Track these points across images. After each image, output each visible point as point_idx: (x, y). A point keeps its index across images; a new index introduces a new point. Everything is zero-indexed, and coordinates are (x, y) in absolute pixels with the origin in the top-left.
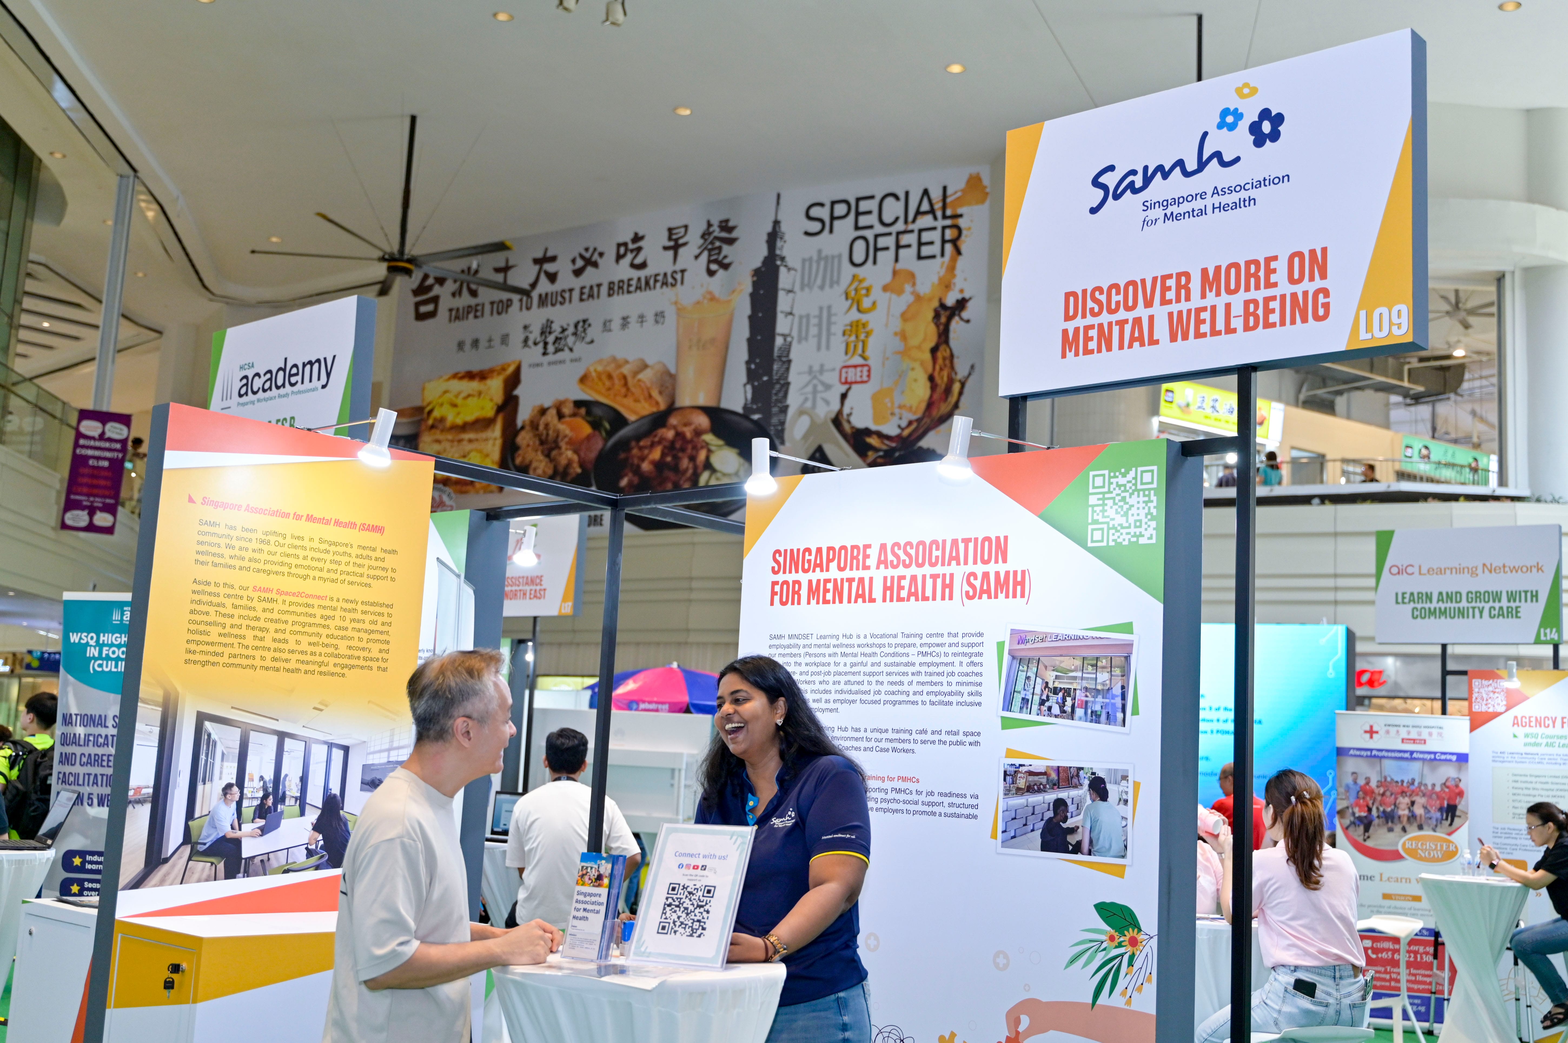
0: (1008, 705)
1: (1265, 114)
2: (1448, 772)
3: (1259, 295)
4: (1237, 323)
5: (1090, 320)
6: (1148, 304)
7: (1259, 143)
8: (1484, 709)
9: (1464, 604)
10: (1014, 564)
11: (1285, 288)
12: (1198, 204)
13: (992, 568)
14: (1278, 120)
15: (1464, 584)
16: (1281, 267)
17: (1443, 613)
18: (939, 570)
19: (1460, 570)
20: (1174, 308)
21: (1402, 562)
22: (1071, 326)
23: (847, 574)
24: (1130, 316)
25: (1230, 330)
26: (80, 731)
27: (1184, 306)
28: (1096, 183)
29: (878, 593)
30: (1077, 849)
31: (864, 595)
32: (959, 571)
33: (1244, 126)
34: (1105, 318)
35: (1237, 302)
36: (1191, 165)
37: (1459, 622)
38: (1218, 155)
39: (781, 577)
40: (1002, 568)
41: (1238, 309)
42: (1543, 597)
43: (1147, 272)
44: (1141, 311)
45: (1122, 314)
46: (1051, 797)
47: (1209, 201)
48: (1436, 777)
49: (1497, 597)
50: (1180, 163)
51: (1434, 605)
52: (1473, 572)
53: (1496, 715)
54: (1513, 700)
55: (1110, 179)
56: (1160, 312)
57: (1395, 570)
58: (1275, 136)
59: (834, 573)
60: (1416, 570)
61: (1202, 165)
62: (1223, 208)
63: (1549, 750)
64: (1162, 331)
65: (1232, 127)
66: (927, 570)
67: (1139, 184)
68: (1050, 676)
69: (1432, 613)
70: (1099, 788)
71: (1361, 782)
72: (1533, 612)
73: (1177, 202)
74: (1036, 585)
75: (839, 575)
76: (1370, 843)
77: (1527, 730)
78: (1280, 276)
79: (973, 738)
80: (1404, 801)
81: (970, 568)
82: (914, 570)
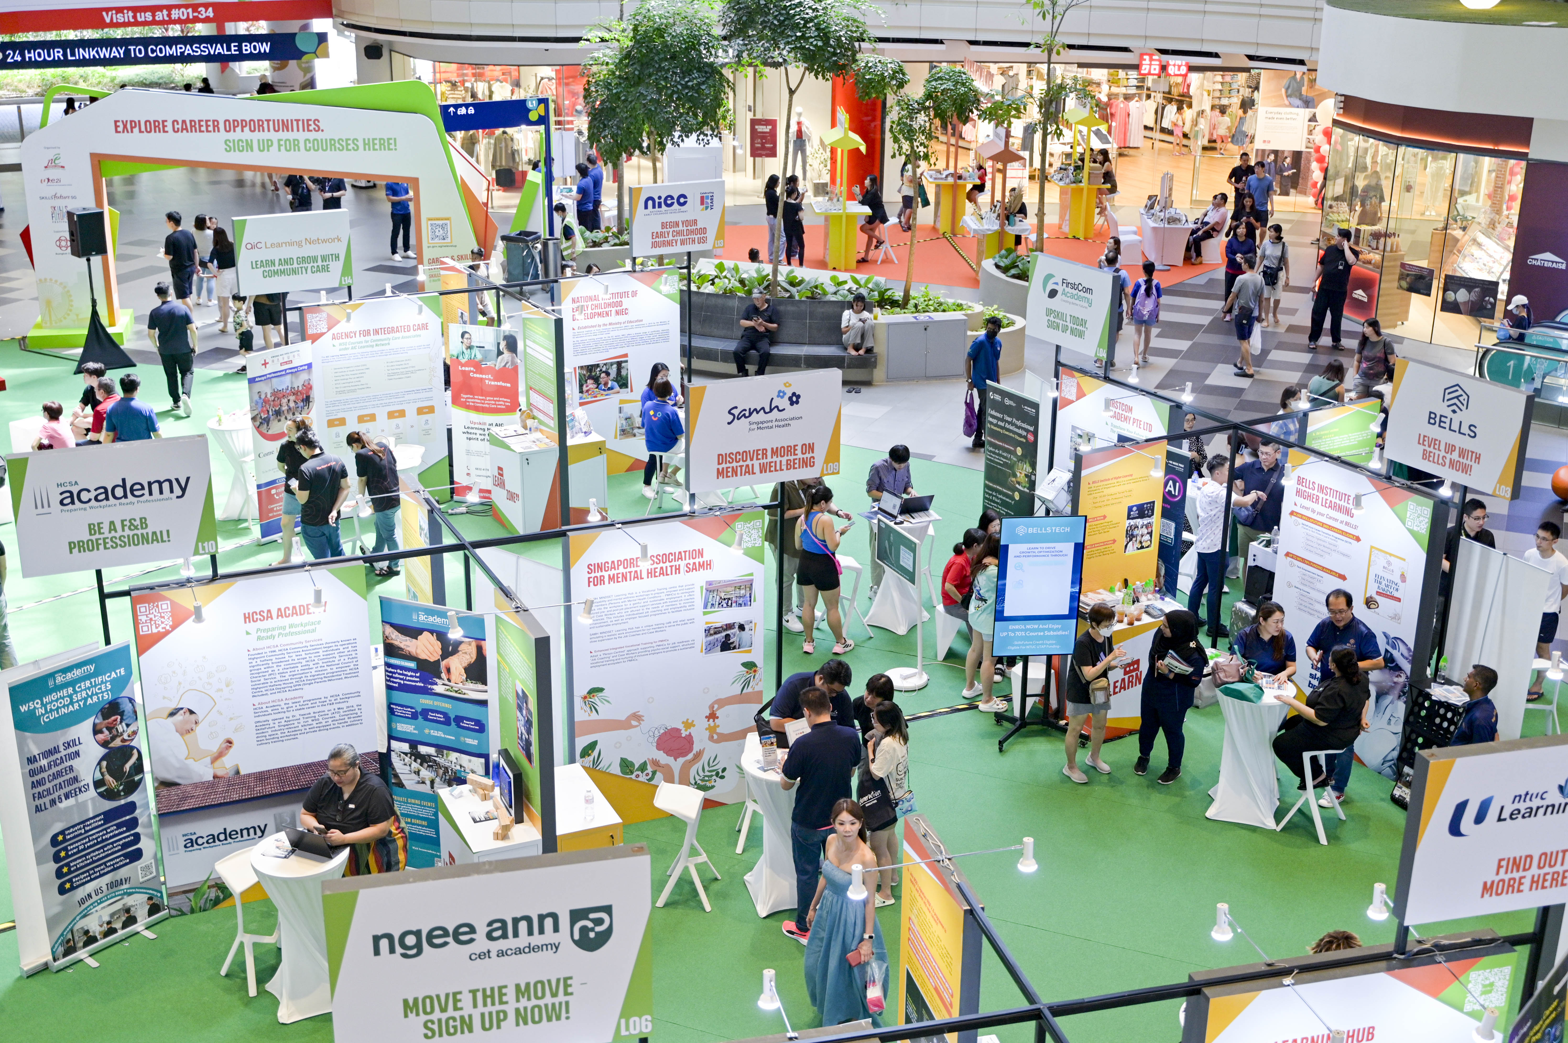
0: (705, 607)
1: (794, 394)
2: (304, 377)
3: (792, 458)
4: (784, 467)
5: (728, 465)
6: (752, 460)
7: (792, 403)
8: (315, 332)
9: (295, 265)
10: (706, 558)
11: (800, 456)
12: (770, 424)
13: (697, 561)
14: (798, 397)
15: (294, 253)
16: (799, 448)
17: (283, 272)
18: (673, 563)
19: (291, 244)
20: (761, 461)
21: (253, 241)
22: (720, 467)
23: (629, 570)
24: (745, 464)
25: (781, 470)
26: (44, 762)
27: (765, 461)
28: (730, 412)
29: (644, 575)
30: (734, 648)
31: (638, 576)
32: (682, 563)
33: (786, 397)
34: (734, 464)
35: (784, 460)
36: (767, 410)
37: (293, 277)
38: (777, 407)
39: (593, 575)
40: (701, 560)
41: (784, 463)
42: (342, 257)
43: (751, 448)
44: (749, 462)
45: (741, 463)
46: (724, 634)
47: (774, 424)
48: (299, 382)
49: (315, 259)
50: (763, 408)
51: (277, 267)
52: (299, 244)
53: (322, 334)
54: (331, 325)
55: (735, 412)
56: (756, 463)
57: (249, 246)
58: (797, 402)
59: (621, 570)
60: (263, 245)
61: (771, 410)
62: (779, 426)
63: (354, 351)
64: (757, 469)
65: (782, 397)
66: (668, 564)
67: (747, 414)
68: (723, 595)
69: (276, 273)
70: (742, 627)
71: (263, 397)
72: (336, 267)
73: (762, 423)
74: (715, 565)
75: (624, 571)
76: (270, 432)
77: (341, 341)
78: (799, 452)
79: (692, 622)
80: (284, 401)
81: (687, 561)
82: (661, 565)
